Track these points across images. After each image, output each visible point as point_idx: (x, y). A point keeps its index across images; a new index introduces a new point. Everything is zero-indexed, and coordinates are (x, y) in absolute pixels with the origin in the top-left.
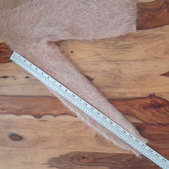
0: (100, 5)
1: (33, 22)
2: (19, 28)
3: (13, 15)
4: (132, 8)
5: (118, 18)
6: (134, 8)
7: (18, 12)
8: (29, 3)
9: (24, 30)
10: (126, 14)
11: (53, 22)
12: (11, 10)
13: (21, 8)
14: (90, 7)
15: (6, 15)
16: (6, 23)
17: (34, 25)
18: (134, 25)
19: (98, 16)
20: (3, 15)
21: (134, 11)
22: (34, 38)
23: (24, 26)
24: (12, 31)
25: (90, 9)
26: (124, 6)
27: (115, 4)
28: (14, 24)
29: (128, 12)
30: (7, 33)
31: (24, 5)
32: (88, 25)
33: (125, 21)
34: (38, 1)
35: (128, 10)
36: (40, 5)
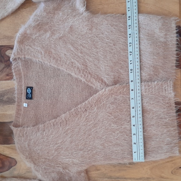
1: (58, 142)
2: (42, 148)
3: (35, 133)
4: (172, 129)
5: (157, 140)
6: (175, 128)
7: (41, 130)
8: (53, 120)
9: (48, 151)
10: (165, 134)
11: (80, 143)
12: (33, 128)
13: (45, 126)
14: (123, 127)
15: (28, 134)
16: (27, 143)
17: (59, 146)
18: (176, 147)
20: (24, 133)
21: (175, 131)
22: (60, 162)
23: (48, 147)
24: (34, 151)
25: (123, 128)
26: (162, 126)
27: (152, 123)
28: (37, 144)
29: (167, 133)
30: (28, 154)
31: (48, 122)
32: (122, 146)
33: (165, 144)
34: (64, 119)
35: (168, 131)
36: (65, 124)
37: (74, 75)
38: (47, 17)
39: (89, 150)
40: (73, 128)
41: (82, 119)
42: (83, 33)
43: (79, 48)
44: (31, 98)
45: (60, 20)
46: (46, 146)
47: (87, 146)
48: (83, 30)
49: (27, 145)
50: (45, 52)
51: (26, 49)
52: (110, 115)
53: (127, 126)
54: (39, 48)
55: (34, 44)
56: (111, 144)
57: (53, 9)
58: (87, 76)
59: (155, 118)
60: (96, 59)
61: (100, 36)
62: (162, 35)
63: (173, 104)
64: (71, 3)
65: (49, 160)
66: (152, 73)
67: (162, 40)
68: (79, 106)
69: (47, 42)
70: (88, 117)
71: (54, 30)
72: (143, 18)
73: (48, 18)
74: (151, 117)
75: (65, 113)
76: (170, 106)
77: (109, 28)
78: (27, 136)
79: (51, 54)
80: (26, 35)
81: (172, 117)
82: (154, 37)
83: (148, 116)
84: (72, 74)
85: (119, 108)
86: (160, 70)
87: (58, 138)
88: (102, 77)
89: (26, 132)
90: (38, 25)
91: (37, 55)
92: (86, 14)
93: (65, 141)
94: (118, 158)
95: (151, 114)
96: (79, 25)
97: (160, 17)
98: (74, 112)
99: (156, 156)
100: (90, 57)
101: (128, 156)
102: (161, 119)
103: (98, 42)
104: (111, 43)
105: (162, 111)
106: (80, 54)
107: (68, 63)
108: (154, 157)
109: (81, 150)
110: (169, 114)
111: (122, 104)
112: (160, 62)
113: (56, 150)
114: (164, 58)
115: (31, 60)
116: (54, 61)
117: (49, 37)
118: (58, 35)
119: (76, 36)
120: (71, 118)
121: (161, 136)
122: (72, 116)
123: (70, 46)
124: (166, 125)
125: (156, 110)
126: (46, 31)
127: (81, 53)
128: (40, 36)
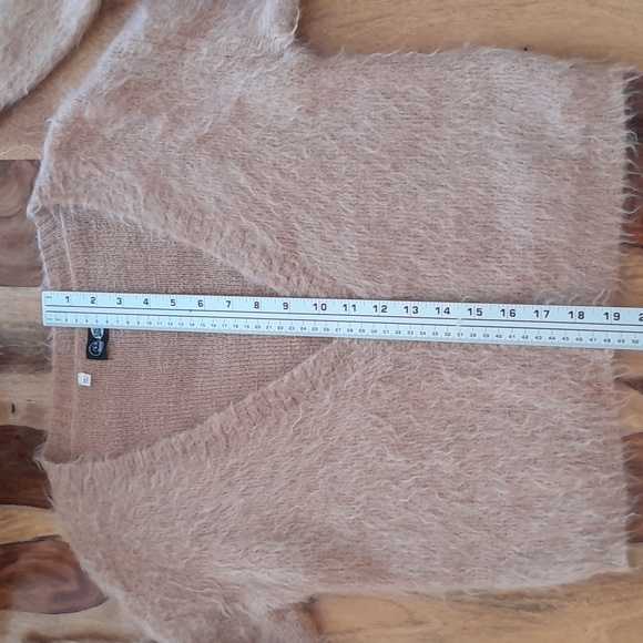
0: (469, 456)
1: (201, 512)
2: (148, 532)
3: (123, 478)
4: (606, 477)
5: (550, 515)
6: (615, 474)
7: (142, 470)
8: (182, 436)
9: (167, 543)
10: (578, 496)
11: (279, 516)
12: (114, 462)
13: (153, 454)
14: (427, 464)
15: (97, 483)
16: (95, 515)
17: (206, 525)
18: (617, 545)
19: (462, 501)
20: (86, 480)
21: (615, 485)
23: (168, 529)
24: (122, 543)
25: (426, 468)
26: (568, 466)
27: (532, 455)
28: (130, 517)
29: (587, 492)
30: (102, 553)
31: (164, 442)
32: (424, 534)
33: (580, 529)
34: (217, 430)
35: (589, 483)
36: (225, 447)
37: (252, 276)
38: (158, 60)
39: (309, 539)
40: (251, 464)
41: (281, 432)
42: (283, 125)
43: (269, 177)
44: (104, 356)
45: (203, 75)
46: (163, 524)
47: (302, 525)
48: (282, 113)
49: (96, 523)
50: (150, 190)
51: (83, 176)
52: (381, 421)
53: (441, 463)
54: (126, 175)
55: (110, 160)
56: (385, 526)
57: (179, 33)
58: (295, 279)
59: (545, 436)
60: (329, 218)
61: (342, 133)
62: (573, 131)
63: (609, 385)
64: (243, 13)
65: (173, 572)
66: (532, 272)
67: (573, 149)
68: (271, 386)
69: (156, 154)
70: (301, 427)
71: (181, 110)
72: (503, 66)
73: (159, 65)
74: (529, 431)
75: (221, 409)
76: (599, 392)
77: (376, 103)
78: (95, 490)
79: (170, 196)
80: (80, 125)
81: (606, 433)
82: (542, 137)
83: (517, 429)
84: (243, 272)
85: (412, 394)
86: (563, 260)
87: (201, 498)
88: (350, 286)
89: (92, 478)
90: (124, 89)
91: (120, 199)
92: (293, 57)
93: (224, 507)
94: (411, 574)
95: (527, 421)
96: (266, 98)
97: (565, 64)
98: (253, 408)
99: (545, 573)
100: (308, 209)
101: (446, 571)
102: (563, 441)
103: (335, 157)
104: (383, 161)
105: (570, 412)
106: (269, 202)
107: (227, 233)
108: (536, 577)
109: (278, 538)
110: (595, 423)
111: (424, 383)
112: (561, 231)
113: (196, 538)
114: (577, 217)
115: (97, 216)
116: (180, 222)
117: (163, 137)
118: (195, 127)
119: (258, 131)
120: (241, 428)
121: (565, 503)
122: (248, 420)
123: (235, 171)
124: (584, 461)
125: (545, 409)
126: (151, 112)
127: (276, 196)
128: (130, 128)
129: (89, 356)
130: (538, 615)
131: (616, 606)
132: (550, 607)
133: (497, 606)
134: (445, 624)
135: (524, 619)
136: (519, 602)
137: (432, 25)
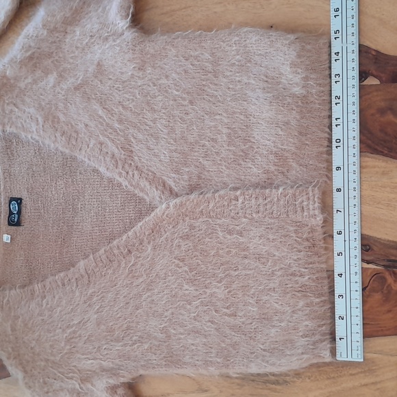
0: (234, 286)
1: (71, 324)
2: (40, 336)
3: (27, 301)
4: (317, 300)
6: (323, 298)
7: (38, 296)
8: (62, 274)
9: (50, 343)
10: (300, 313)
11: (118, 326)
12: (22, 291)
13: (44, 286)
14: (208, 291)
15: (11, 304)
16: (9, 324)
17: (74, 332)
18: (324, 343)
19: (229, 316)
20: (4, 302)
21: (324, 306)
22: (75, 366)
23: (51, 335)
24: (24, 342)
25: (208, 294)
26: (294, 293)
27: (272, 285)
28: (30, 325)
29: (306, 310)
30: (12, 348)
31: (51, 278)
32: (205, 336)
33: (301, 334)
34: (82, 271)
35: (307, 304)
36: (87, 282)
37: (106, 172)
38: (51, 40)
39: (135, 341)
40: (102, 292)
41: (120, 272)
42: (125, 77)
43: (116, 110)
44: (18, 224)
45: (77, 48)
46: (49, 331)
47: (132, 331)
48: (124, 70)
49: (9, 329)
50: (46, 119)
51: (7, 112)
52: (181, 264)
53: (217, 290)
54: (32, 110)
55: (23, 101)
56: (182, 331)
57: (62, 23)
58: (130, 173)
59: (279, 273)
60: (152, 135)
61: (160, 82)
62: (297, 79)
63: (320, 241)
64: (100, 9)
65: (53, 362)
66: (273, 168)
67: (297, 90)
68: (115, 242)
69: (50, 97)
70: (134, 269)
71: (64, 70)
72: (254, 39)
73: (52, 43)
74: (270, 270)
75: (86, 257)
76: (314, 246)
77: (180, 63)
78: (10, 308)
79: (58, 122)
80: (5, 81)
81: (318, 272)
82: (279, 83)
83: (263, 269)
84: (100, 169)
85: (200, 247)
86: (292, 161)
87: (73, 314)
88: (164, 177)
89: (8, 300)
90: (31, 58)
91: (29, 126)
92: (130, 35)
93: (86, 320)
94: (197, 362)
95: (269, 264)
96: (114, 61)
97: (292, 37)
98: (104, 256)
99: (279, 362)
100: (139, 130)
101: (219, 360)
102: (291, 277)
103: (155, 97)
104: (184, 99)
105: (295, 258)
106: (117, 125)
107: (91, 146)
108: (274, 364)
109: (117, 340)
110: (311, 266)
111: (207, 239)
112: (290, 142)
113: (68, 341)
114: (300, 133)
115: (17, 136)
116: (63, 139)
117: (54, 86)
118: (72, 80)
119: (110, 82)
120: (98, 269)
121: (292, 316)
122: (101, 264)
123: (96, 106)
124: (303, 290)
125: (280, 256)
126: (47, 72)
127: (120, 121)
128: (35, 82)
129: (9, 224)
130: (278, 387)
131: (327, 382)
132: (286, 382)
133: (253, 381)
134: (221, 392)
135: (269, 389)
136: (266, 378)
137: (215, 12)
